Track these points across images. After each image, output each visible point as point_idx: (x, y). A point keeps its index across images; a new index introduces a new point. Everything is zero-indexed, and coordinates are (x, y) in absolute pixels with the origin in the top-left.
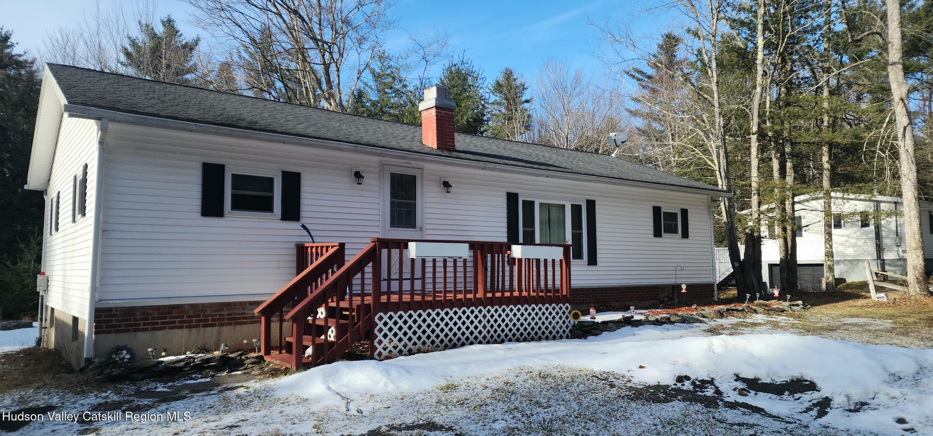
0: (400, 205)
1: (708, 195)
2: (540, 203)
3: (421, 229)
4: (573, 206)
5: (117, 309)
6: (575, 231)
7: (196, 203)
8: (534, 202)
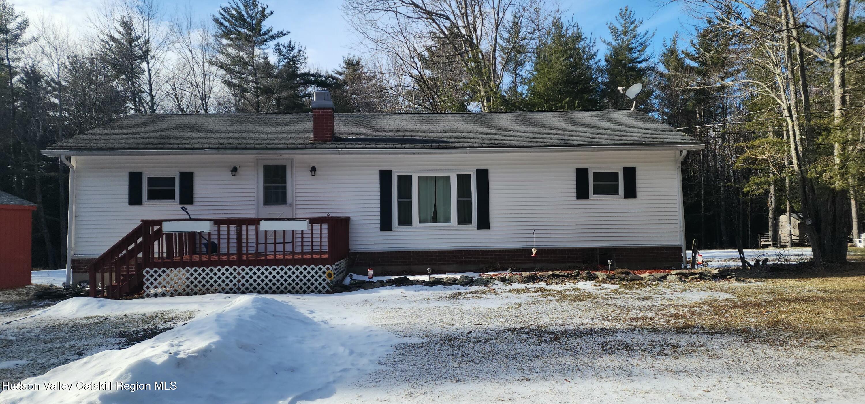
0: (277, 187)
1: (677, 149)
2: (419, 177)
3: (291, 205)
4: (458, 176)
5: (82, 260)
6: (460, 199)
7: (126, 197)
8: (411, 176)
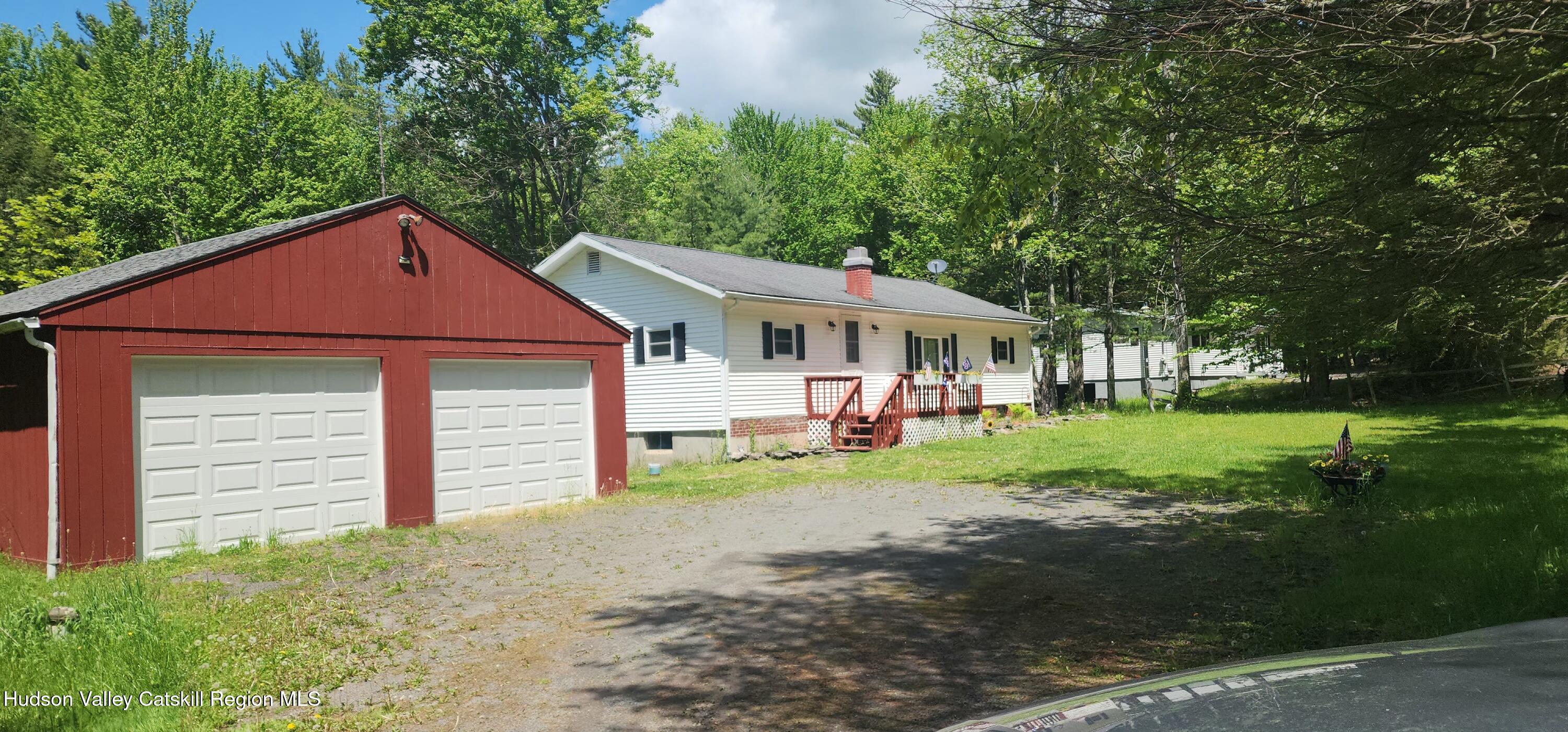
0: (853, 344)
2: (924, 338)
3: (862, 363)
4: (943, 339)
7: (760, 349)
8: (921, 337)
